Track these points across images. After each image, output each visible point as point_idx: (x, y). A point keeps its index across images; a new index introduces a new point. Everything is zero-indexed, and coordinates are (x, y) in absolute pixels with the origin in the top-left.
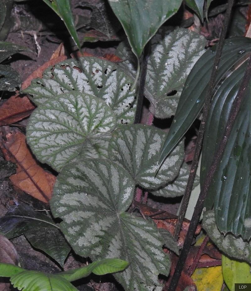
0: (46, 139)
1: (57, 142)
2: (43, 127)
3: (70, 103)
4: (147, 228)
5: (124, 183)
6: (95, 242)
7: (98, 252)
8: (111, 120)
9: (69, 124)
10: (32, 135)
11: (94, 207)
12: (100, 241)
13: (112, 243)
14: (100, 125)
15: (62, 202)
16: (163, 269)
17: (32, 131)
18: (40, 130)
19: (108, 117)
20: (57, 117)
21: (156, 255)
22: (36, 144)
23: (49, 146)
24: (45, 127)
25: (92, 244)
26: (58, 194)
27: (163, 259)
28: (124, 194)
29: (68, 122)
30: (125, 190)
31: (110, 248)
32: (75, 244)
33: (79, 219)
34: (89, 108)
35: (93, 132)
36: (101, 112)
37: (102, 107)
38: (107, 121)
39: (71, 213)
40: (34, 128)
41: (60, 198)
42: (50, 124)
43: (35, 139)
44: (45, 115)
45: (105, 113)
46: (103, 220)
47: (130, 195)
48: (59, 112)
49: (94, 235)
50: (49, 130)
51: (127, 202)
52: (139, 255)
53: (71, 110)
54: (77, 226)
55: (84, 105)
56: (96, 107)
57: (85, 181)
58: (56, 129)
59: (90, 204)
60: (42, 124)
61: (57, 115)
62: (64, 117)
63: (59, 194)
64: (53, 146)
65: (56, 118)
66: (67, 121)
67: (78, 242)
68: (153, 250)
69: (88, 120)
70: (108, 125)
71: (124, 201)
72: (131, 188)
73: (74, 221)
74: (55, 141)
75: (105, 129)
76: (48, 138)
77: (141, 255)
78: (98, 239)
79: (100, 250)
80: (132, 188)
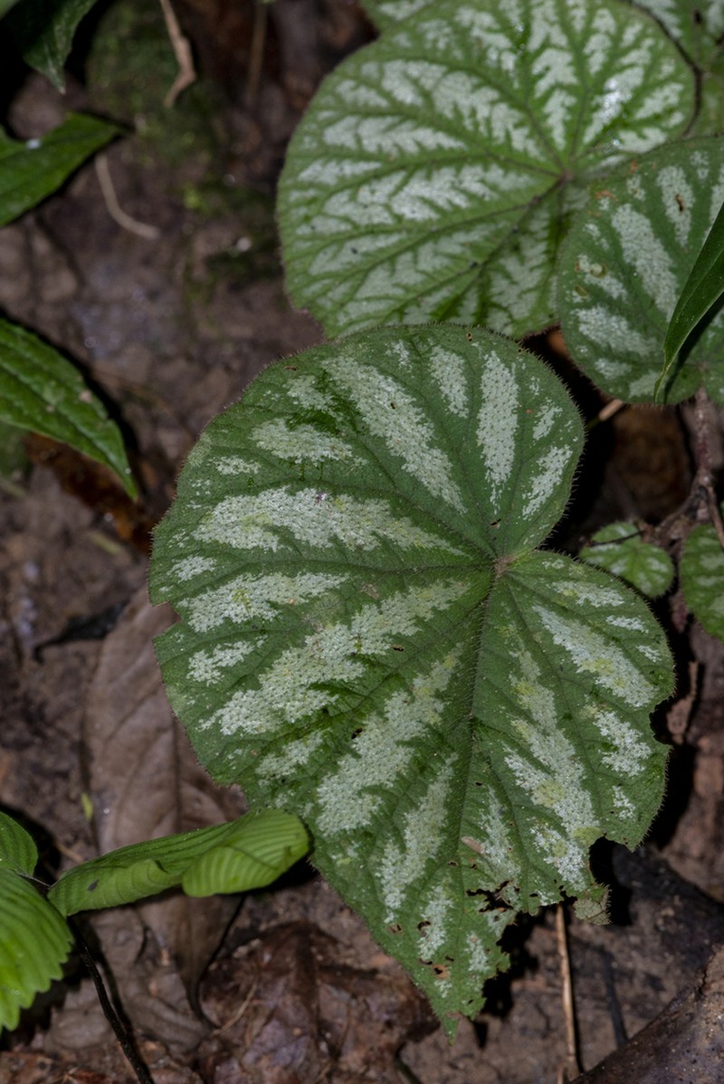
0: (353, 198)
1: (397, 209)
2: (359, 140)
3: (496, 32)
4: (622, 622)
5: (540, 431)
6: (298, 715)
7: (295, 760)
8: (674, 100)
9: (476, 125)
10: (306, 175)
11: (352, 549)
12: (325, 710)
13: (381, 714)
14: (624, 120)
15: (205, 533)
16: (622, 815)
17: (311, 157)
18: (339, 154)
19: (661, 84)
20: (427, 95)
21: (616, 749)
22: (307, 219)
23: (356, 226)
24: (365, 142)
25: (286, 722)
26: (195, 498)
27: (637, 769)
28: (533, 478)
29: (473, 112)
30: (541, 461)
31: (361, 744)
32: (204, 726)
33: (254, 611)
34: (577, 48)
35: (588, 152)
36: (632, 66)
37: (636, 45)
38: (652, 105)
39: (224, 585)
40: (321, 143)
41: (201, 517)
42: (391, 128)
43: (311, 193)
44: (376, 85)
45: (651, 69)
46: (379, 605)
47: (558, 480)
48: (436, 70)
49: (304, 680)
50: (380, 156)
51: (545, 507)
52: (525, 752)
53: (499, 61)
54: (239, 644)
55: (559, 38)
56: (608, 43)
57: (337, 432)
58: (411, 148)
59: (334, 539)
60: (357, 125)
61: (428, 83)
62: (457, 93)
63: (200, 500)
64: (374, 231)
65: (419, 101)
66: (466, 112)
67: (222, 715)
68: (608, 724)
69: (571, 101)
70: (655, 120)
71: (530, 506)
72: (564, 453)
73: (228, 619)
74: (387, 207)
75: (643, 137)
76: (364, 193)
77: (537, 751)
78: (319, 700)
79: (307, 752)
80: (569, 454)
